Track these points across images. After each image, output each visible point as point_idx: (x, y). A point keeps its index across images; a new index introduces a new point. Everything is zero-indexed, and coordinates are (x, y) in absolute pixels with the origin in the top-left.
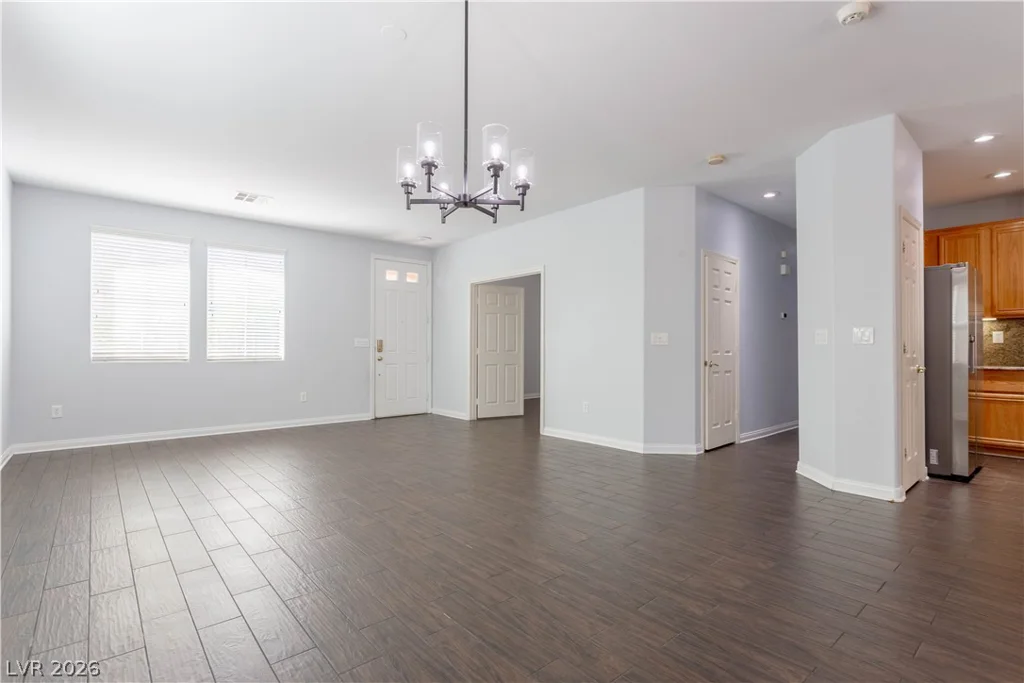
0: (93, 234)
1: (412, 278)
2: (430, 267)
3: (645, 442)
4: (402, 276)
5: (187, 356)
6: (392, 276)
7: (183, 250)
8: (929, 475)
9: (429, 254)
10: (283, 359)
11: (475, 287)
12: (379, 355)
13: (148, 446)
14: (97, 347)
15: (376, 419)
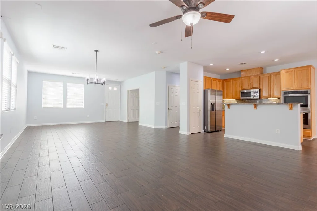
0: (43, 81)
1: (115, 89)
2: (120, 86)
3: (155, 125)
4: (113, 88)
5: (62, 107)
6: (110, 88)
7: (61, 84)
8: (204, 132)
9: (120, 83)
10: (84, 107)
11: (128, 91)
12: (106, 107)
13: (53, 126)
14: (44, 105)
15: (106, 122)
